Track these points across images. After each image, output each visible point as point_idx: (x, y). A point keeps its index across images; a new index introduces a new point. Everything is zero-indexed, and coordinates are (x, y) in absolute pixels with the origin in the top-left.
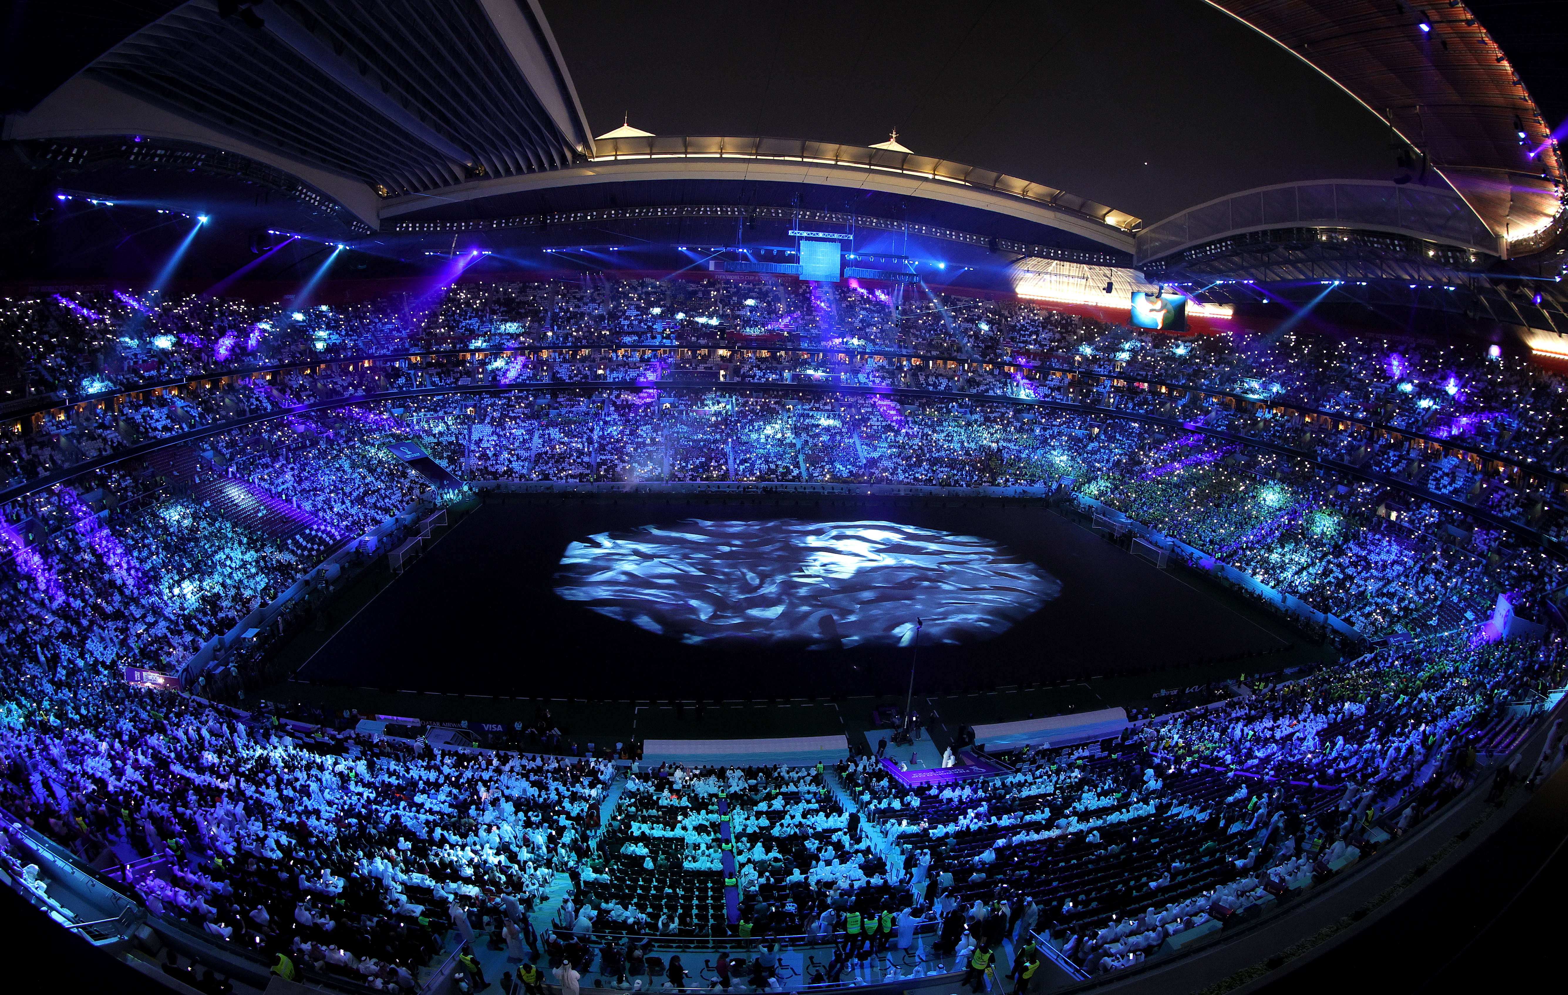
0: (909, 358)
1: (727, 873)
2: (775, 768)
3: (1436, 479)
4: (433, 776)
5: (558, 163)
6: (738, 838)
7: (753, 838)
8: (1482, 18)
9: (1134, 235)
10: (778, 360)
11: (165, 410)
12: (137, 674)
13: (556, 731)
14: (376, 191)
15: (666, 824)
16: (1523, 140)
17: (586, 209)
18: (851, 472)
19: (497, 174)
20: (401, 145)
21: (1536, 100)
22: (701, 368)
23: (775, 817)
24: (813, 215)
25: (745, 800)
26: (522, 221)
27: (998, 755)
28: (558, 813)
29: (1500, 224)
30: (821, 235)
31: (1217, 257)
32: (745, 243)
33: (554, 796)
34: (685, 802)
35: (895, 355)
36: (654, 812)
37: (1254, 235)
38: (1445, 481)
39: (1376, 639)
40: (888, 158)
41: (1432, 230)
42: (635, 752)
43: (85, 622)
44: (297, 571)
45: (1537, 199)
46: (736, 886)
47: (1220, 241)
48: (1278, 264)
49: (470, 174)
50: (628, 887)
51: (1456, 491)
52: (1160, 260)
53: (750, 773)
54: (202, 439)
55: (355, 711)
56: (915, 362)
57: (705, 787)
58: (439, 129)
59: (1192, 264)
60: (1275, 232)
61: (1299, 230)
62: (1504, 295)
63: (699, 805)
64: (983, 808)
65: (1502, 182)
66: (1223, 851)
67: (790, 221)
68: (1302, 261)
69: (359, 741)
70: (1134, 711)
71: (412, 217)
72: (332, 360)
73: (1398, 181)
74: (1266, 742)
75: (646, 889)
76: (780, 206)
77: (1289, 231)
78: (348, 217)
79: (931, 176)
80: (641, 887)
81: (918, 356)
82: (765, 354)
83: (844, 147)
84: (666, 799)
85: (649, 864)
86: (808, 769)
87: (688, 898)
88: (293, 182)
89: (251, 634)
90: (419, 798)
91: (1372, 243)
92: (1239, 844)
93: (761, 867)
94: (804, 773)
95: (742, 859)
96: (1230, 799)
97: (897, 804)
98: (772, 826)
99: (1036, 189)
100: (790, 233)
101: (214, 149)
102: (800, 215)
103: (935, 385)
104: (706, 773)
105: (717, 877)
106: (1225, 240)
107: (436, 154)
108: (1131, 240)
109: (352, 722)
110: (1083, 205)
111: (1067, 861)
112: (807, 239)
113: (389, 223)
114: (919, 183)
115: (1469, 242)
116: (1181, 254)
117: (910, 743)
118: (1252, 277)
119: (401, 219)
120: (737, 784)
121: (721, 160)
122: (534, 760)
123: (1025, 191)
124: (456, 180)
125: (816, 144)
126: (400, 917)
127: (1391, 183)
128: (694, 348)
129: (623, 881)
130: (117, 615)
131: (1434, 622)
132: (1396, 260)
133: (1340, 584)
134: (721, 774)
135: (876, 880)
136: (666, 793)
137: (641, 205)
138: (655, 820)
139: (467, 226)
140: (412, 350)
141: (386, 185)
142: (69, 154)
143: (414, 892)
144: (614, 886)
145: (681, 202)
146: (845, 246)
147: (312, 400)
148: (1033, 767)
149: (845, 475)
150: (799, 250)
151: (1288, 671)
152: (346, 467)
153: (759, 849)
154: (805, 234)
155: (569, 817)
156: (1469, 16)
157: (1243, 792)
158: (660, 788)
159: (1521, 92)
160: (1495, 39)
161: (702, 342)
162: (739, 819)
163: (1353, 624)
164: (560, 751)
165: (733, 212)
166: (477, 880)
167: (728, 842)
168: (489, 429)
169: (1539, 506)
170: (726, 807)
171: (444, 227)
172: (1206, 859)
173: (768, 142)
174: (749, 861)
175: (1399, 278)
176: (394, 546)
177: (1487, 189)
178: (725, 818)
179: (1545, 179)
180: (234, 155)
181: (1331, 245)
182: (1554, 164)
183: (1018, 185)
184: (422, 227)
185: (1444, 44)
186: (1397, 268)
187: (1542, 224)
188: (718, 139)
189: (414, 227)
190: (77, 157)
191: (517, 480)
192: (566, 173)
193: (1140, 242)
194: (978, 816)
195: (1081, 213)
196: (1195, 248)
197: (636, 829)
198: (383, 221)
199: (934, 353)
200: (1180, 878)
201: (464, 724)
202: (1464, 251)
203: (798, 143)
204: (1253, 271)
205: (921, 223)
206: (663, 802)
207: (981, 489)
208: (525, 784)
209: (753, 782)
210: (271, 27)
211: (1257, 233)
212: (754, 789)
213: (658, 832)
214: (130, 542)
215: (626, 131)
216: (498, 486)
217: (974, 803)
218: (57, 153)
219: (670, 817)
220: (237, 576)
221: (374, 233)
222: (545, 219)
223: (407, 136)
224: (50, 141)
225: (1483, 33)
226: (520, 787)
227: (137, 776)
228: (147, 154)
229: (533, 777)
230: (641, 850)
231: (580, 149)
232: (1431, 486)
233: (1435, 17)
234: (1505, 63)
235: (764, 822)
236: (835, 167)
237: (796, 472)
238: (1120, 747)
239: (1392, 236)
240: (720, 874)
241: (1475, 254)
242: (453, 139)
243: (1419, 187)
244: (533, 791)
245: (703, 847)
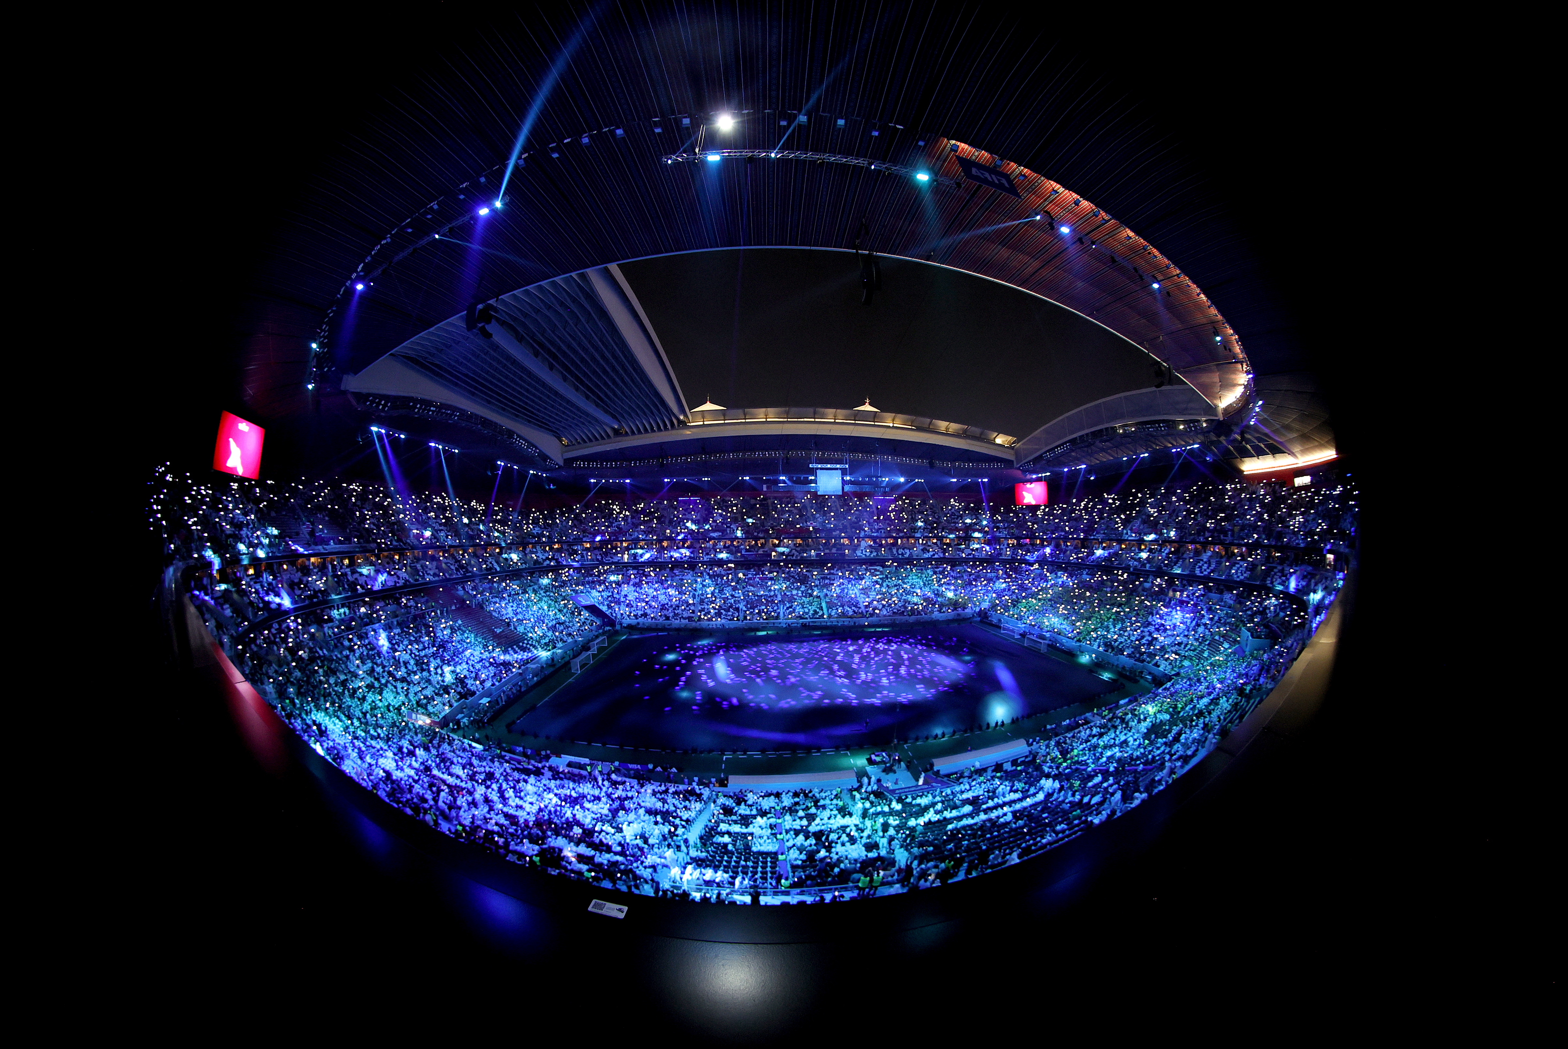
0: (886, 538)
1: (780, 852)
2: (810, 791)
3: (1200, 567)
4: (597, 792)
5: (669, 426)
6: (787, 832)
7: (797, 833)
8: (1185, 271)
9: (1013, 448)
10: (808, 545)
11: (435, 563)
12: (414, 716)
13: (674, 770)
14: (561, 441)
15: (742, 824)
16: (1220, 342)
17: (687, 455)
18: (854, 611)
19: (633, 433)
20: (574, 413)
21: (1222, 315)
22: (761, 552)
23: (811, 818)
24: (823, 454)
25: (792, 810)
26: (649, 462)
27: (948, 776)
28: (675, 817)
29: (1215, 398)
30: (829, 466)
31: (1062, 454)
32: (784, 474)
33: (672, 808)
34: (754, 812)
35: (877, 537)
36: (734, 818)
37: (1081, 437)
38: (1205, 567)
39: (1173, 673)
40: (865, 415)
41: (1181, 412)
42: (723, 783)
43: (383, 681)
44: (514, 667)
45: (1233, 376)
46: (785, 860)
47: (1062, 444)
48: (1096, 452)
49: (617, 433)
50: (718, 861)
51: (1212, 571)
52: (1029, 462)
53: (796, 795)
54: (457, 584)
55: (548, 752)
56: (890, 541)
57: (768, 803)
58: (597, 405)
59: (1048, 461)
60: (1093, 433)
61: (1107, 429)
62: (1224, 442)
63: (763, 813)
64: (939, 806)
65: (1211, 371)
66: (1086, 816)
67: (810, 458)
68: (1110, 448)
69: (551, 768)
70: (1031, 740)
71: (583, 458)
72: (536, 543)
73: (1157, 387)
74: (1111, 747)
75: (729, 862)
76: (804, 449)
77: (1101, 430)
78: (544, 457)
79: (891, 425)
80: (726, 861)
81: (892, 537)
82: (799, 541)
83: (838, 411)
84: (743, 810)
85: (730, 847)
86: (831, 791)
87: (755, 868)
88: (510, 433)
89: (485, 701)
90: (587, 805)
91: (1148, 428)
92: (1096, 810)
93: (801, 849)
94: (828, 793)
95: (790, 844)
96: (1090, 784)
97: (886, 809)
98: (810, 824)
99: (954, 427)
100: (811, 466)
101: (464, 410)
102: (815, 454)
103: (902, 554)
104: (768, 795)
105: (774, 855)
106: (1065, 443)
107: (596, 420)
108: (1012, 452)
109: (547, 758)
110: (981, 434)
111: (991, 834)
112: (821, 469)
113: (569, 462)
114: (884, 429)
115: (1200, 414)
116: (1041, 456)
117: (895, 772)
118: (1084, 463)
119: (576, 459)
120: (787, 801)
121: (767, 422)
122: (660, 786)
123: (947, 429)
124: (608, 436)
125: (822, 410)
126: (572, 871)
127: (1154, 389)
128: (756, 539)
129: (714, 857)
130: (403, 680)
131: (1206, 654)
132: (1163, 436)
133: (1150, 643)
134: (778, 795)
135: (873, 855)
136: (743, 806)
137: (720, 452)
138: (735, 822)
139: (616, 464)
140: (584, 539)
141: (567, 438)
142: (379, 404)
143: (581, 858)
144: (709, 860)
145: (745, 450)
146: (844, 472)
147: (524, 566)
148: (970, 780)
149: (851, 613)
150: (816, 476)
151: (1122, 702)
152: (545, 608)
153: (801, 837)
154: (819, 466)
155: (681, 820)
156: (1178, 272)
157: (1098, 779)
158: (738, 804)
159: (1213, 311)
160: (1194, 282)
161: (761, 535)
162: (788, 822)
163: (1159, 666)
164: (677, 781)
165: (775, 454)
166: (622, 853)
167: (781, 834)
168: (633, 588)
169: (1259, 568)
170: (780, 814)
171: (602, 464)
172: (1076, 822)
173: (794, 410)
174: (794, 845)
175: (1166, 447)
176: (575, 656)
177: (1205, 378)
178: (779, 821)
179: (1235, 362)
180: (477, 416)
181: (1125, 435)
182: (1239, 351)
183: (942, 425)
184: (589, 464)
185: (1168, 293)
186: (1163, 440)
187: (1238, 391)
188: (764, 410)
189: (584, 464)
190: (385, 406)
191: (650, 620)
192: (674, 432)
193: (1017, 452)
194: (937, 812)
195: (981, 438)
196: (1048, 451)
197: (723, 827)
198: (566, 461)
199: (901, 535)
200: (1060, 835)
201: (617, 763)
202: (1198, 421)
203: (811, 410)
204: (1084, 460)
205: (888, 455)
206: (742, 812)
207: (933, 616)
208: (654, 799)
209: (797, 799)
210: (496, 338)
211: (1083, 436)
212: (797, 803)
213: (736, 828)
214: (412, 638)
215: (708, 406)
216: (638, 623)
217: (933, 805)
218: (372, 402)
219: (746, 821)
220: (478, 666)
221: (560, 467)
222: (663, 461)
223: (578, 408)
224: (369, 395)
225: (1187, 281)
226: (651, 802)
227: (412, 773)
228: (425, 409)
229: (658, 795)
230: (726, 839)
231: (682, 417)
232: (1197, 572)
233: (1160, 278)
234: (1202, 296)
235: (805, 822)
236: (835, 423)
237: (820, 613)
238: (1023, 763)
239: (1158, 422)
240: (776, 853)
241: (1205, 421)
242: (606, 412)
243: (1169, 387)
244: (659, 805)
245: (765, 838)
